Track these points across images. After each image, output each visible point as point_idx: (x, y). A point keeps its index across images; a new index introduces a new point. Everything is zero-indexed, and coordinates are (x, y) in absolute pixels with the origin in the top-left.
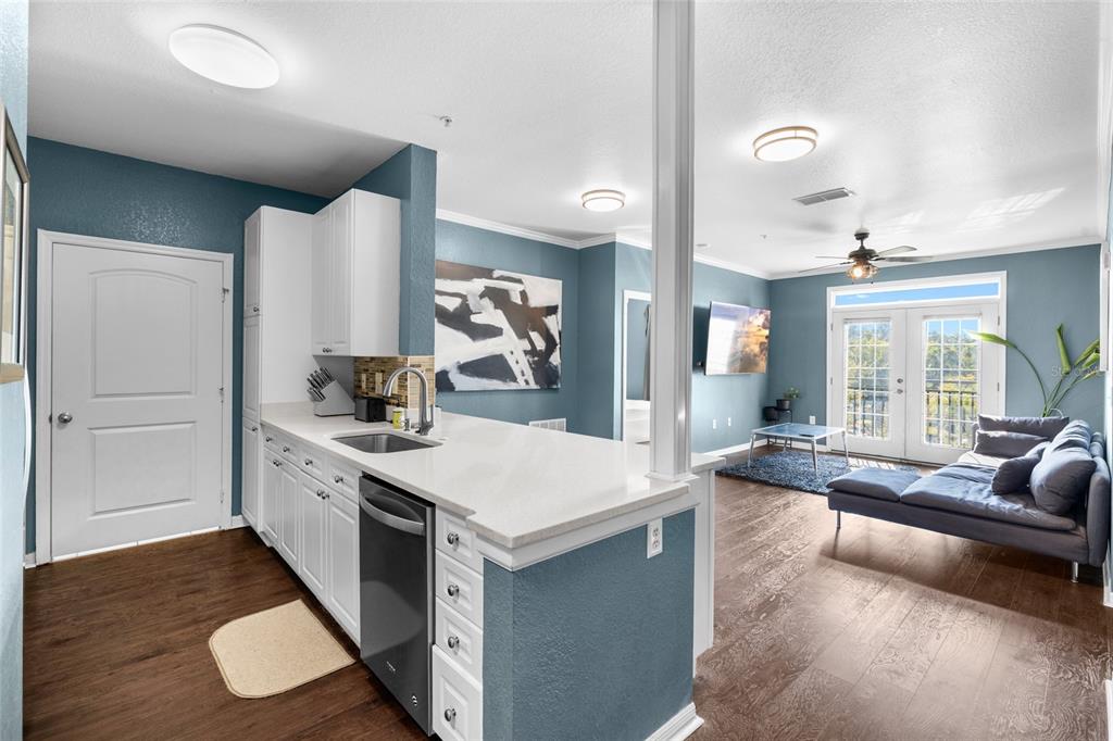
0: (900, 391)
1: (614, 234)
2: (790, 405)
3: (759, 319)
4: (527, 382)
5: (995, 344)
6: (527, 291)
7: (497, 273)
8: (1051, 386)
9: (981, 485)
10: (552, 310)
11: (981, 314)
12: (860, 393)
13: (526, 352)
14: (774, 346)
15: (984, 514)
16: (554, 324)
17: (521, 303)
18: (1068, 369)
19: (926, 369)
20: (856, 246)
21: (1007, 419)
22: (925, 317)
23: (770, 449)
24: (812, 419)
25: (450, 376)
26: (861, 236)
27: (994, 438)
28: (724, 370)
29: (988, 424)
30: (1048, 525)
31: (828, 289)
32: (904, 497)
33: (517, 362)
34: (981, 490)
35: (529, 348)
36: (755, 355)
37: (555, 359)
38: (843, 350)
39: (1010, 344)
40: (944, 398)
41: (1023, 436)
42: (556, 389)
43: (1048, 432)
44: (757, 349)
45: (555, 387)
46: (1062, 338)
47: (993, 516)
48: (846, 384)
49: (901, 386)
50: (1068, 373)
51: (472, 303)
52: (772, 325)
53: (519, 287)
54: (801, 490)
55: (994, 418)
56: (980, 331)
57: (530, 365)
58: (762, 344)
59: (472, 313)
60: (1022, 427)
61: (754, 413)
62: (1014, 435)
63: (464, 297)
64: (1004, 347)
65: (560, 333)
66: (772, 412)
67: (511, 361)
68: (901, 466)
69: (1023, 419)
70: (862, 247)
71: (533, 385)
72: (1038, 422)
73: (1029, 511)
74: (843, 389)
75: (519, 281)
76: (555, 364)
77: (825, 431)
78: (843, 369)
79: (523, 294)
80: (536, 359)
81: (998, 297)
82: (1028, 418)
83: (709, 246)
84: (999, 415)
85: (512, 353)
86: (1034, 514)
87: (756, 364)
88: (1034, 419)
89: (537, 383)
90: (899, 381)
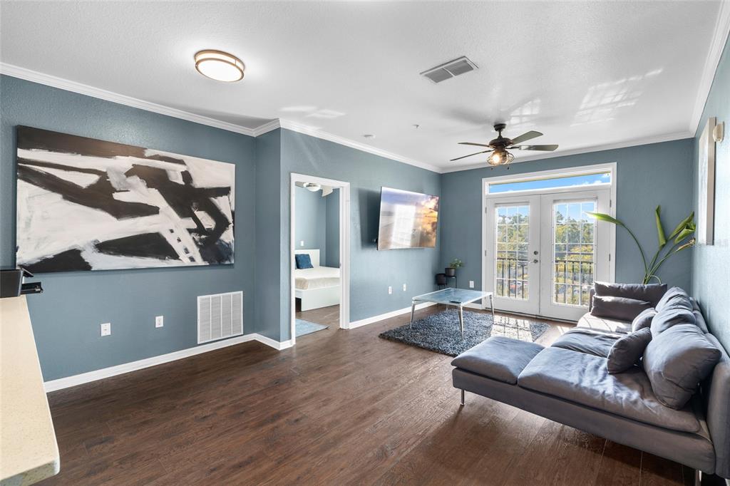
0: (536, 261)
1: (277, 120)
2: (455, 273)
3: (433, 203)
4: (192, 259)
5: (608, 222)
6: (190, 172)
7: (149, 153)
8: (651, 256)
9: (598, 359)
10: (224, 191)
11: (597, 198)
12: (506, 263)
13: (190, 231)
14: (443, 226)
15: (600, 406)
16: (225, 205)
17: (183, 183)
18: (664, 243)
19: (555, 243)
20: (495, 135)
21: (617, 285)
22: (555, 201)
23: (439, 308)
24: (472, 284)
25: (83, 255)
26: (499, 127)
27: (607, 303)
28: (407, 244)
29: (602, 290)
30: (669, 425)
31: (483, 179)
32: (522, 379)
33: (179, 240)
34: (597, 368)
35: (194, 226)
36: (428, 233)
37: (228, 237)
38: (494, 228)
39: (619, 222)
40: (569, 267)
41: (630, 300)
42: (231, 265)
43: (651, 298)
44: (429, 228)
45: (227, 262)
46: (659, 216)
47: (609, 410)
48: (496, 255)
49: (536, 257)
50: (664, 246)
51: (114, 180)
52: (441, 208)
53: (182, 168)
54: (445, 354)
55: (607, 284)
56: (595, 211)
57: (196, 243)
58: (433, 224)
59: (115, 190)
60: (629, 293)
61: (428, 279)
62: (623, 299)
63: (103, 175)
64: (615, 225)
65: (233, 213)
66: (443, 279)
67: (171, 240)
68: (535, 323)
69: (630, 285)
70: (500, 137)
71: (199, 261)
72: (642, 288)
73: (646, 402)
74: (494, 259)
75: (181, 162)
76: (227, 241)
77: (481, 295)
78: (494, 244)
79: (187, 176)
80: (203, 237)
81: (610, 183)
82: (635, 285)
83: (374, 137)
84: (609, 282)
85: (172, 231)
86: (653, 408)
87: (429, 240)
88: (639, 285)
89: (204, 259)
90: (536, 253)
